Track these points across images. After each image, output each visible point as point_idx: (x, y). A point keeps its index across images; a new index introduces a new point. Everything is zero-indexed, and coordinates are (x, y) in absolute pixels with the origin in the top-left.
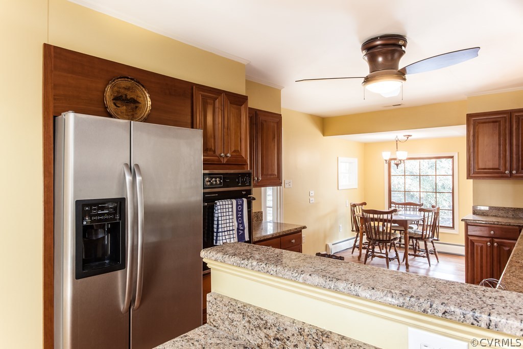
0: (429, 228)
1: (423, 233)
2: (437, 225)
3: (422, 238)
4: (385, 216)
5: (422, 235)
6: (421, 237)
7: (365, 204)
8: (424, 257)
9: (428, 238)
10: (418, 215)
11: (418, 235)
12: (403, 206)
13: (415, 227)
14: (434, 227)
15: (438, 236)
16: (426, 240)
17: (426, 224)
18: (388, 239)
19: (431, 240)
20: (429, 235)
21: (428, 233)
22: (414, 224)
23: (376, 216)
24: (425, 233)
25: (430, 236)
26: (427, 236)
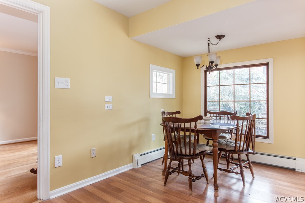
0: (243, 138)
1: (236, 144)
2: (253, 134)
3: (234, 151)
4: (187, 125)
5: (235, 147)
6: (233, 149)
7: (179, 112)
8: (237, 173)
9: (242, 151)
10: (232, 124)
11: (231, 146)
12: (218, 115)
13: (228, 136)
14: (250, 137)
15: (253, 149)
16: (239, 153)
17: (240, 133)
18: (192, 153)
19: (245, 152)
20: (243, 147)
21: (242, 144)
22: (228, 133)
23: (176, 125)
24: (238, 145)
25: (244, 149)
26: (241, 148)
